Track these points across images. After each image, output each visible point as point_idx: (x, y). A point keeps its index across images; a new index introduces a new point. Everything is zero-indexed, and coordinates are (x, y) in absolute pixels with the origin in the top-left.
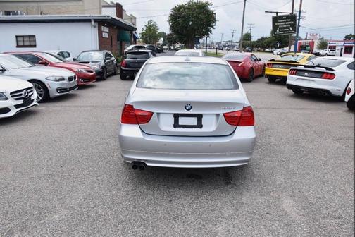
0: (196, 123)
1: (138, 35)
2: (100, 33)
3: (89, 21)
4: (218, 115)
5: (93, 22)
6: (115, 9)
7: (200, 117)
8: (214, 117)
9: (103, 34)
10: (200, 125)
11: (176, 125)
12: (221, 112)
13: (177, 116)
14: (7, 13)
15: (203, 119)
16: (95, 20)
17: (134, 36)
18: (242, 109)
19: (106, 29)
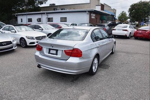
0: (55, 53)
1: (117, 18)
2: (90, 16)
3: (86, 12)
4: (62, 50)
5: (87, 12)
6: (100, 6)
7: (57, 51)
8: (61, 51)
9: (92, 17)
10: (57, 54)
11: (49, 53)
12: (64, 49)
13: (50, 50)
14: (62, 9)
15: (58, 52)
16: (88, 11)
17: (115, 18)
18: (72, 49)
19: (94, 15)
